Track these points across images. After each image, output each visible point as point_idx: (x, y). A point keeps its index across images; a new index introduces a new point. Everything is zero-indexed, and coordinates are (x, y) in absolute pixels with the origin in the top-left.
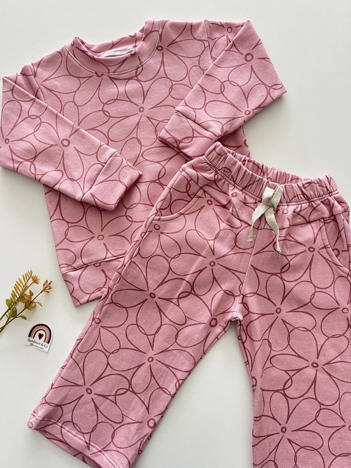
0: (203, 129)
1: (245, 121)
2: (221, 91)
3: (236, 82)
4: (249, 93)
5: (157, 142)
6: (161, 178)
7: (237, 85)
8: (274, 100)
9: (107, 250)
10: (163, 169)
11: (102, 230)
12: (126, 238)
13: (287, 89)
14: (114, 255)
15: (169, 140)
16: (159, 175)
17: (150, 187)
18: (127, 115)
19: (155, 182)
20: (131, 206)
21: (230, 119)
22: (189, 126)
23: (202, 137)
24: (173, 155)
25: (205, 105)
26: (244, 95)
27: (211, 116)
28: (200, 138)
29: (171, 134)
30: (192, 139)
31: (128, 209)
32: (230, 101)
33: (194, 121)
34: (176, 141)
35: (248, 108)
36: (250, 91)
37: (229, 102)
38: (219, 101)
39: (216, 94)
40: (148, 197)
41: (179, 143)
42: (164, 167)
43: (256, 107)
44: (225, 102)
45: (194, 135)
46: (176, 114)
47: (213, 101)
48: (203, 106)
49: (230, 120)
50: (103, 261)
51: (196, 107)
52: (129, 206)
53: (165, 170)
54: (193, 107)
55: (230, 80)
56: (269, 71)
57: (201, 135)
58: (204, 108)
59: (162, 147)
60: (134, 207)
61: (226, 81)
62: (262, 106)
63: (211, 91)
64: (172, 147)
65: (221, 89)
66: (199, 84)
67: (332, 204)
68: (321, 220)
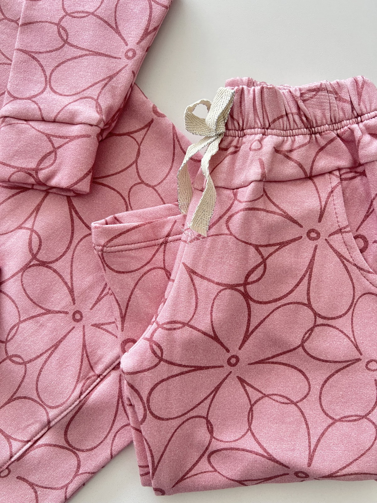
0: (66, 125)
1: (133, 72)
2: (63, 40)
3: (81, 9)
4: (115, 17)
6: (38, 252)
7: (86, 15)
9: (8, 437)
10: (34, 234)
12: (29, 398)
14: (26, 440)
15: (14, 178)
16: (31, 250)
17: (25, 281)
19: (30, 267)
20: (8, 335)
21: (104, 82)
22: (38, 133)
23: (70, 141)
24: (40, 199)
25: (48, 81)
26: (109, 25)
27: (68, 96)
28: (67, 145)
29: (12, 164)
30: (56, 154)
31: (5, 342)
32: (88, 50)
33: (43, 120)
34: (28, 172)
35: (127, 45)
36: (115, 12)
37: (87, 52)
38: (69, 60)
39: (57, 50)
40: (31, 300)
41: (37, 173)
42: (32, 230)
43: (141, 35)
44: (80, 56)
45: (56, 145)
46: (4, 124)
47: (58, 66)
48: (46, 85)
49: (106, 84)
50: (10, 462)
51: (33, 93)
52: (6, 336)
53: (38, 235)
54: (28, 95)
55: (69, 12)
57: (67, 138)
58: (48, 86)
59: (13, 195)
60: (15, 333)
61: (63, 18)
62: (151, 28)
63: (45, 50)
64: (30, 187)
65: (62, 37)
66: (18, 50)
67: (357, 139)
68: (334, 172)
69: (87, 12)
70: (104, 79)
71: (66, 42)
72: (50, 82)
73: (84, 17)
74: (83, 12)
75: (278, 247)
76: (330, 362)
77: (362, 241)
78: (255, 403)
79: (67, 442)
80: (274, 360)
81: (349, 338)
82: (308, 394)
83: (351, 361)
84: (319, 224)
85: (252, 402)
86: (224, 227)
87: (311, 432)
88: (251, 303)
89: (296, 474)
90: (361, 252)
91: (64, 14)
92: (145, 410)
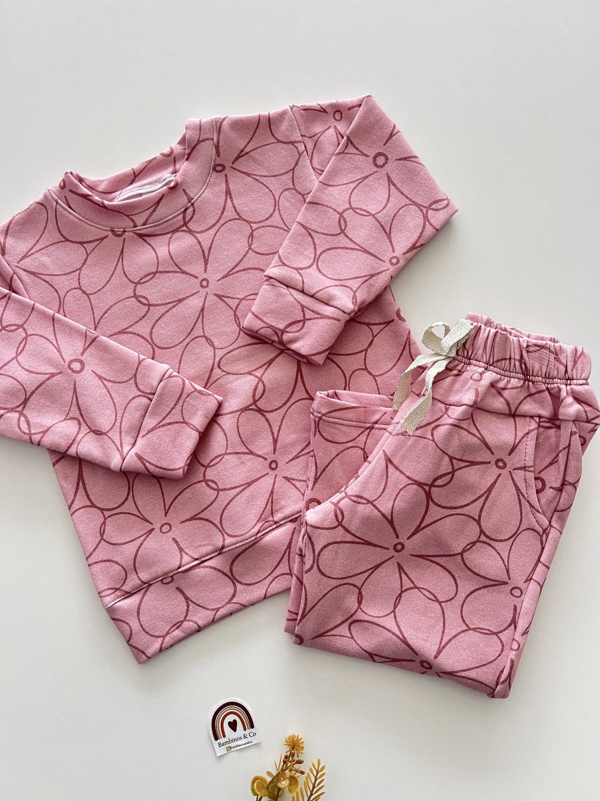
0: (321, 303)
1: (392, 276)
2: (341, 229)
3: (365, 208)
4: (391, 224)
5: (242, 338)
6: (259, 399)
7: (367, 214)
8: (437, 230)
9: (181, 550)
10: (260, 383)
11: (166, 514)
12: (211, 522)
13: (457, 207)
14: (195, 557)
15: (262, 331)
16: (254, 396)
17: (240, 420)
18: (180, 297)
19: (249, 410)
20: (212, 461)
21: (365, 279)
22: (294, 301)
23: (321, 318)
24: (275, 355)
25: (316, 259)
26: (384, 229)
27: (330, 278)
28: (317, 320)
29: (264, 319)
30: (304, 324)
31: (206, 467)
32: (360, 246)
33: (303, 291)
34: (275, 331)
35: (394, 252)
36: (393, 220)
37: (359, 248)
38: (341, 248)
39: (333, 235)
40: (241, 438)
41: (282, 334)
42: (260, 380)
43: (408, 248)
44: (351, 249)
45: (307, 317)
46: (267, 283)
47: (329, 249)
48: (314, 262)
49: (366, 280)
50: (176, 572)
51: (301, 266)
52: (208, 462)
53: (264, 385)
54: (295, 266)
55: (353, 206)
56: (420, 180)
57: (319, 314)
58: (315, 264)
59: (252, 344)
60: (219, 462)
61: (346, 210)
62: (418, 244)
63: (322, 231)
64: (270, 342)
65: (340, 226)
66: (299, 223)
67: (561, 398)
68: (535, 418)
69: (368, 212)
70: (366, 276)
71: (343, 231)
72: (318, 261)
73: (365, 216)
74: (365, 211)
75: (468, 464)
76: (481, 576)
77: (541, 483)
78: (406, 590)
79: (231, 571)
80: (434, 559)
81: (504, 562)
82: (453, 598)
83: (499, 582)
84: (508, 457)
85: (403, 589)
86: (429, 433)
87: (446, 631)
88: (431, 503)
89: (422, 662)
90: (537, 493)
91: (349, 206)
92: (314, 561)
